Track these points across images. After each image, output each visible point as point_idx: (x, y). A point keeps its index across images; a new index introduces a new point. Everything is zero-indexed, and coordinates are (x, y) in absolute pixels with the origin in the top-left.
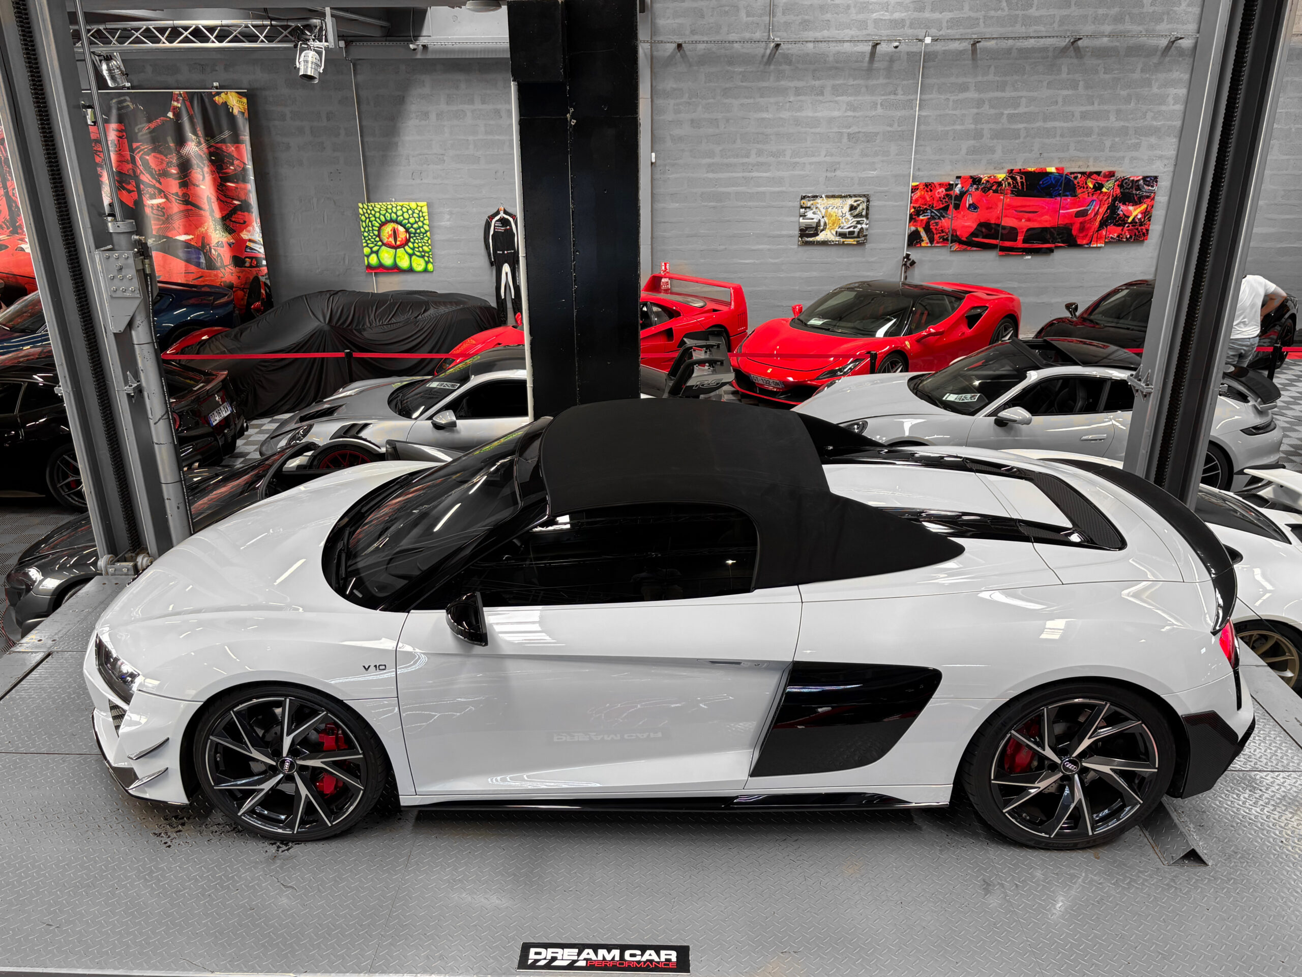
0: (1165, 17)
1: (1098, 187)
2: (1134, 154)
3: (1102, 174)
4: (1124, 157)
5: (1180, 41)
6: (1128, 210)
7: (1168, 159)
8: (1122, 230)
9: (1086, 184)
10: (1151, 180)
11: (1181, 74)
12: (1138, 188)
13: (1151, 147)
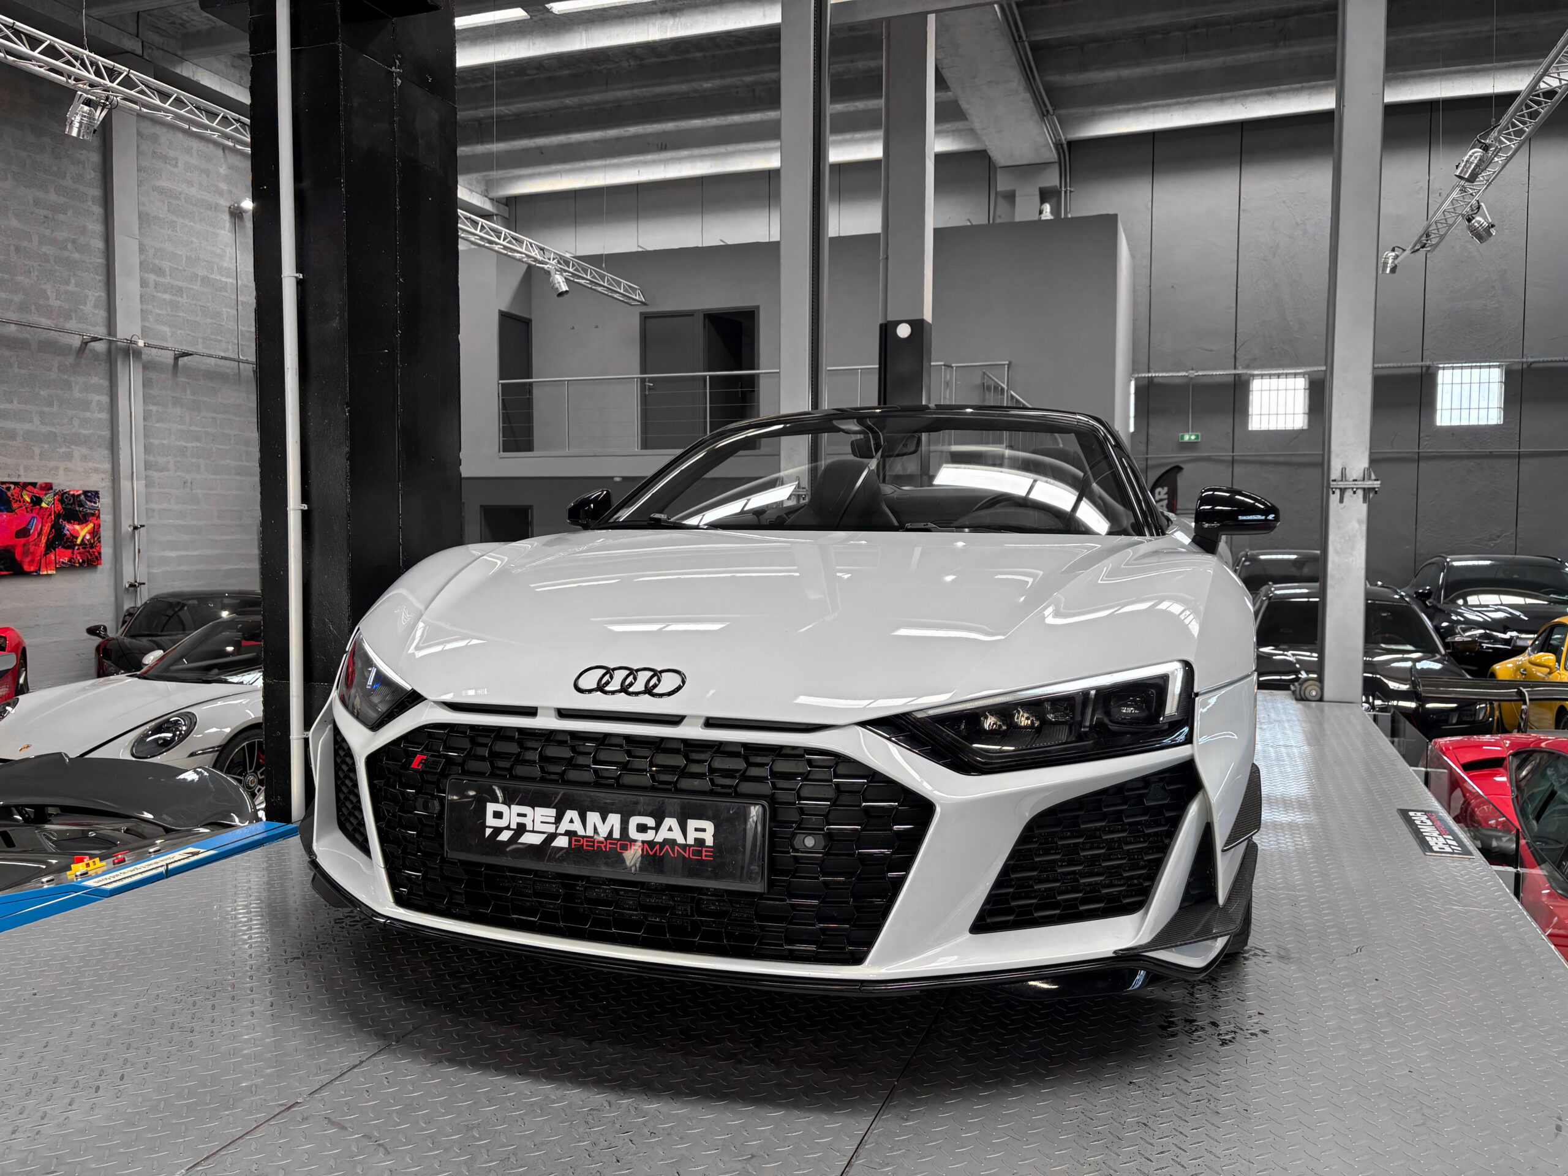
0: (73, 315)
1: (36, 501)
2: (68, 464)
3: (38, 486)
4: (57, 468)
5: (93, 344)
6: (74, 529)
7: (104, 472)
8: (73, 553)
9: (22, 497)
10: (92, 496)
11: (99, 380)
12: (81, 505)
13: (84, 458)
